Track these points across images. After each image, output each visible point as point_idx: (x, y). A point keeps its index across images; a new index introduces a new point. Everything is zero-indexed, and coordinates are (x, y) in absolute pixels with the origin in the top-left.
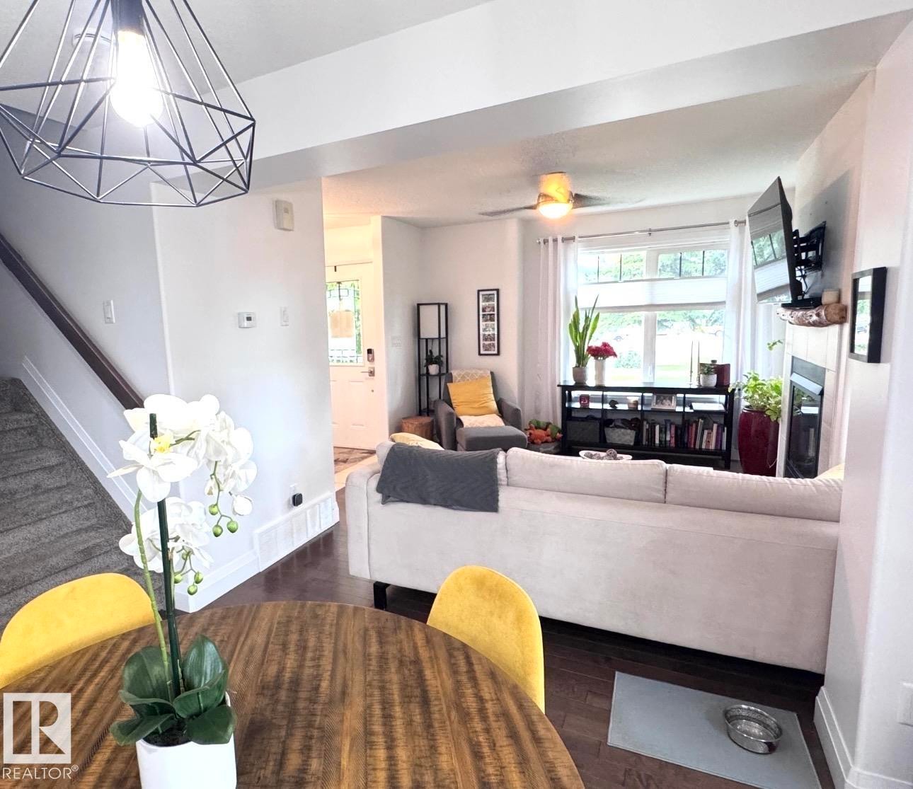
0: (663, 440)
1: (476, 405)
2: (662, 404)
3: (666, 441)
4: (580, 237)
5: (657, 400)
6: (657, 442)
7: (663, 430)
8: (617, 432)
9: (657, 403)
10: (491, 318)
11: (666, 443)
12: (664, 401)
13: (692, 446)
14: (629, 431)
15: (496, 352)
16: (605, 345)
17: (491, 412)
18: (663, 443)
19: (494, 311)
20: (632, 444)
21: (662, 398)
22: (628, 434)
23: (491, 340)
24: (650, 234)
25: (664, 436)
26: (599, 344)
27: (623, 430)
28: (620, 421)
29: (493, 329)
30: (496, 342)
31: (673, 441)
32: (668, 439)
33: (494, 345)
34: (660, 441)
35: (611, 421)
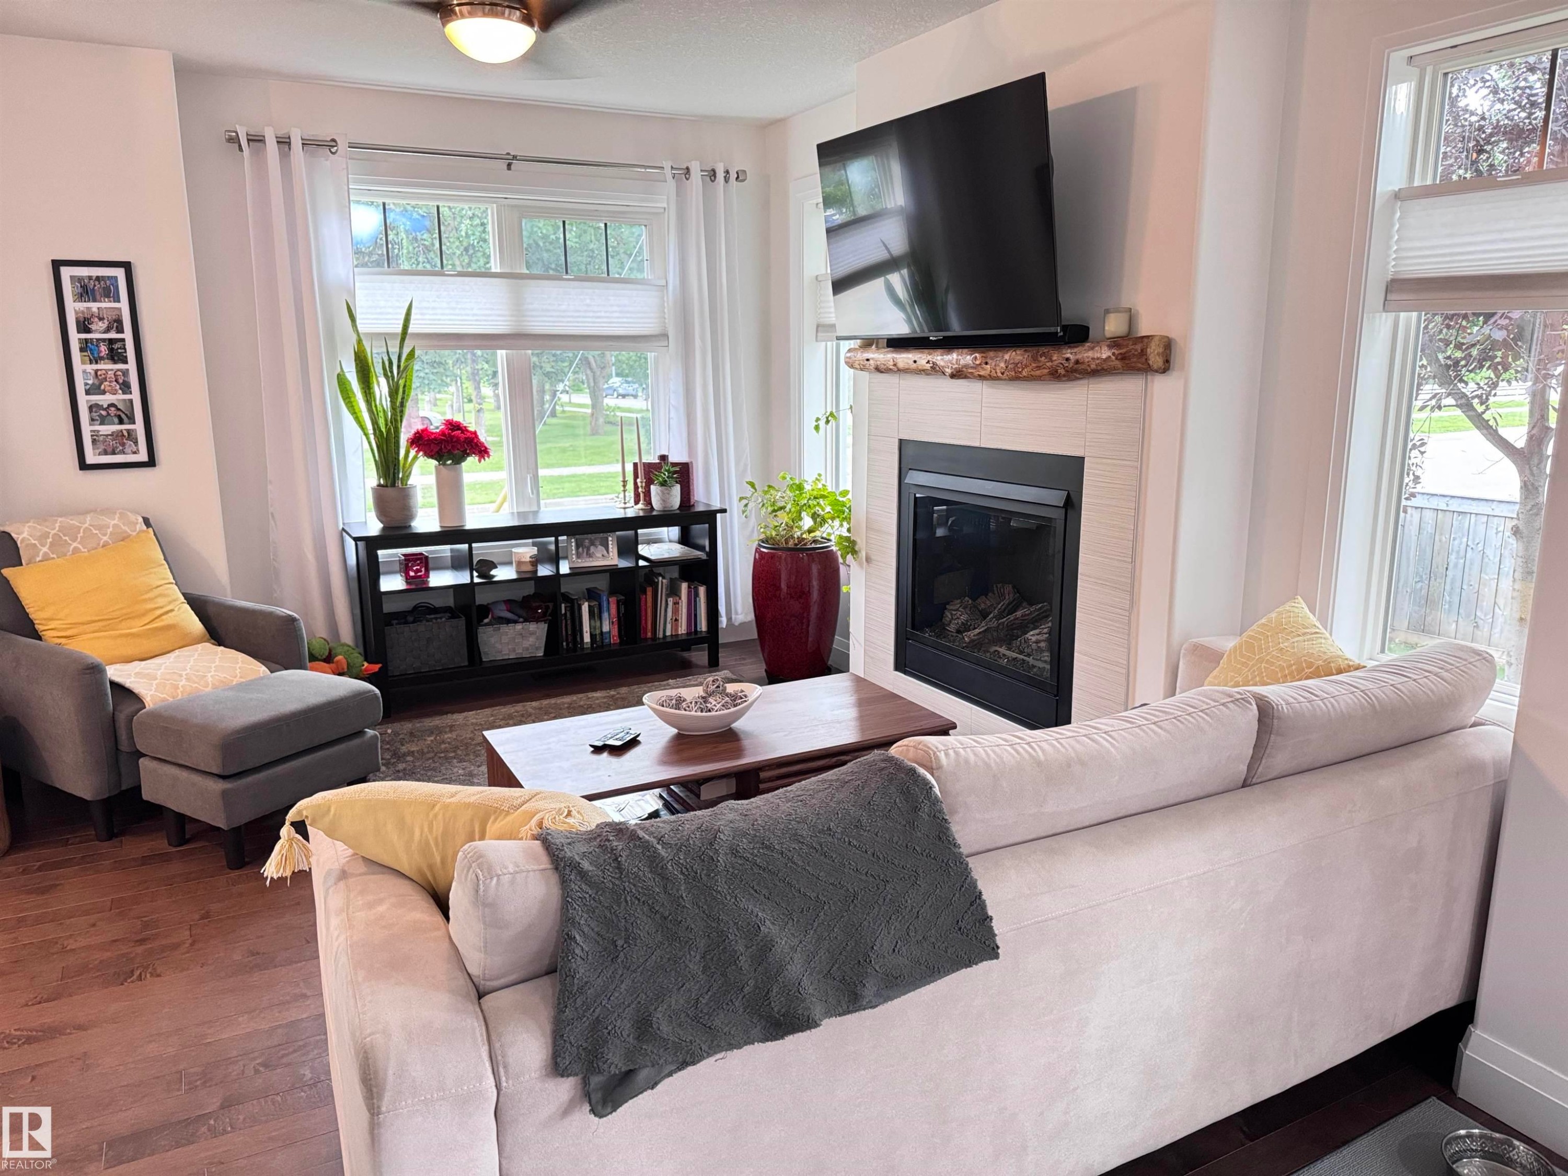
0: (598, 632)
1: (136, 627)
2: (590, 555)
3: (602, 633)
4: (352, 146)
5: (577, 547)
6: (587, 638)
7: (596, 610)
8: (506, 633)
9: (579, 556)
10: (111, 350)
11: (602, 639)
12: (592, 549)
13: (649, 635)
14: (532, 626)
15: (143, 456)
16: (453, 426)
17: (189, 641)
18: (598, 638)
19: (120, 330)
20: (541, 653)
21: (587, 542)
22: (532, 634)
23: (121, 422)
24: (509, 165)
25: (598, 624)
26: (436, 424)
27: (519, 627)
28: (503, 607)
29: (126, 387)
30: (139, 427)
31: (615, 632)
32: (606, 628)
33: (131, 436)
34: (592, 635)
35: (484, 610)
